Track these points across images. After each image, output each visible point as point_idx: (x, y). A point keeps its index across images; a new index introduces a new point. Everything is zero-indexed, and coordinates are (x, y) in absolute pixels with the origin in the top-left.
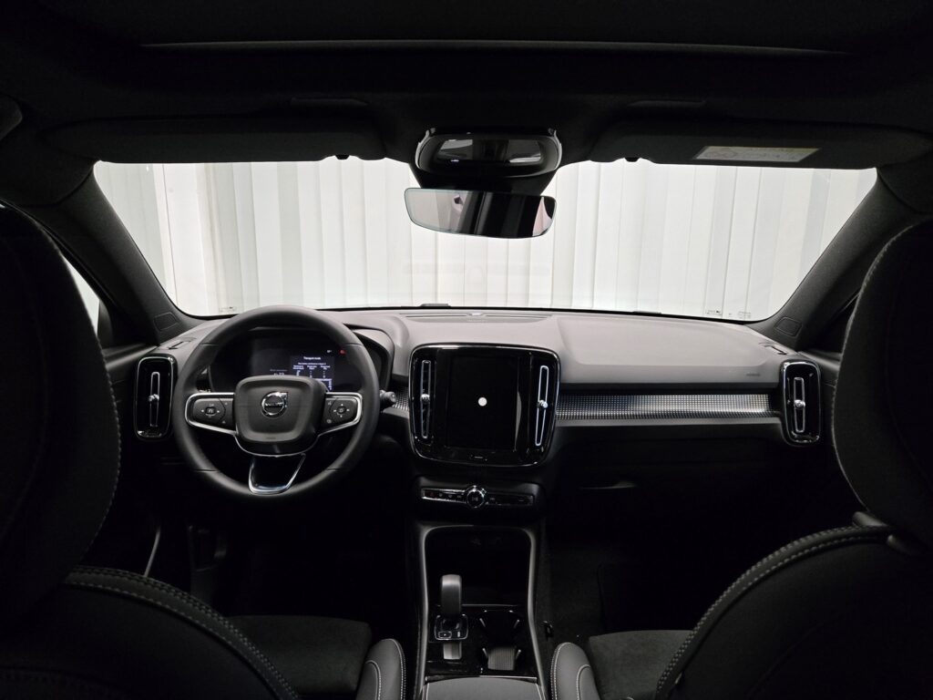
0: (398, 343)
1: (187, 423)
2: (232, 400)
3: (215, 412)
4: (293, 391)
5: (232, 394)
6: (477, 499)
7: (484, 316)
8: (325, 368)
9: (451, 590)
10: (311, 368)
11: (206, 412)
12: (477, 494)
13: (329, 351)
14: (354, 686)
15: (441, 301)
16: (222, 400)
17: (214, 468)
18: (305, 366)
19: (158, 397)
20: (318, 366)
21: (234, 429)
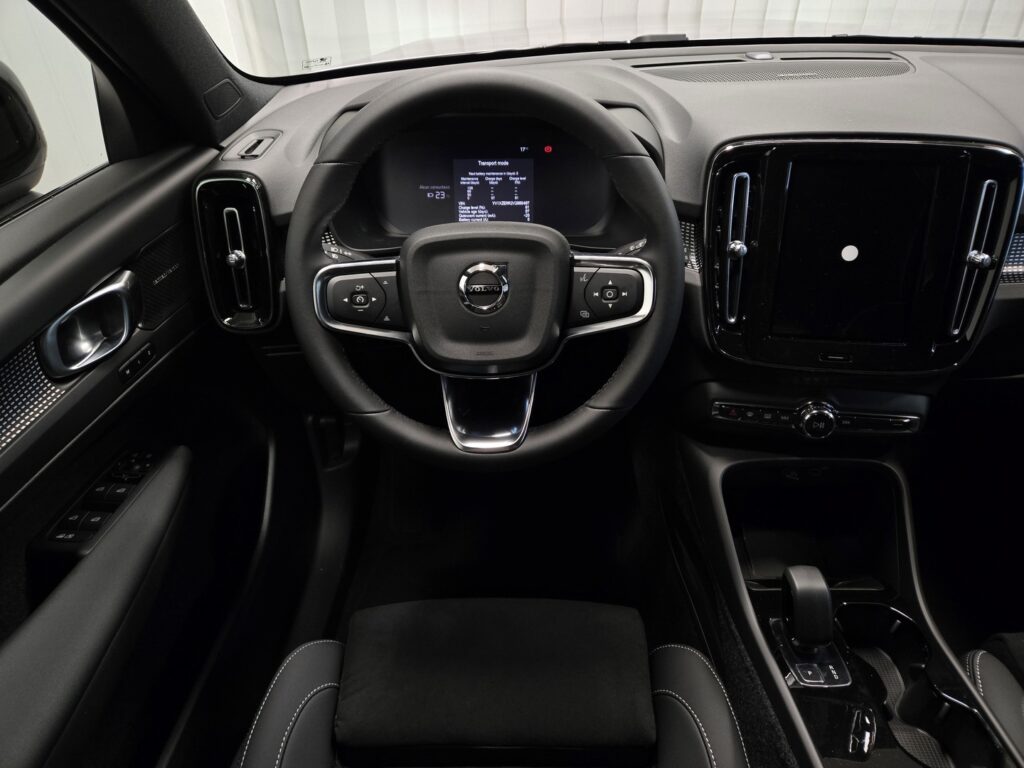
0: (670, 134)
1: (320, 323)
2: (394, 274)
3: (368, 300)
4: (514, 259)
5: (393, 261)
6: (822, 425)
7: (777, 60)
8: (517, 181)
9: (810, 597)
10: (493, 182)
11: (352, 301)
12: (821, 417)
13: (523, 149)
14: (654, 737)
15: (672, 30)
16: (377, 275)
17: (386, 407)
18: (481, 179)
19: (242, 254)
20: (506, 178)
21: (407, 329)
